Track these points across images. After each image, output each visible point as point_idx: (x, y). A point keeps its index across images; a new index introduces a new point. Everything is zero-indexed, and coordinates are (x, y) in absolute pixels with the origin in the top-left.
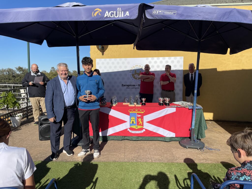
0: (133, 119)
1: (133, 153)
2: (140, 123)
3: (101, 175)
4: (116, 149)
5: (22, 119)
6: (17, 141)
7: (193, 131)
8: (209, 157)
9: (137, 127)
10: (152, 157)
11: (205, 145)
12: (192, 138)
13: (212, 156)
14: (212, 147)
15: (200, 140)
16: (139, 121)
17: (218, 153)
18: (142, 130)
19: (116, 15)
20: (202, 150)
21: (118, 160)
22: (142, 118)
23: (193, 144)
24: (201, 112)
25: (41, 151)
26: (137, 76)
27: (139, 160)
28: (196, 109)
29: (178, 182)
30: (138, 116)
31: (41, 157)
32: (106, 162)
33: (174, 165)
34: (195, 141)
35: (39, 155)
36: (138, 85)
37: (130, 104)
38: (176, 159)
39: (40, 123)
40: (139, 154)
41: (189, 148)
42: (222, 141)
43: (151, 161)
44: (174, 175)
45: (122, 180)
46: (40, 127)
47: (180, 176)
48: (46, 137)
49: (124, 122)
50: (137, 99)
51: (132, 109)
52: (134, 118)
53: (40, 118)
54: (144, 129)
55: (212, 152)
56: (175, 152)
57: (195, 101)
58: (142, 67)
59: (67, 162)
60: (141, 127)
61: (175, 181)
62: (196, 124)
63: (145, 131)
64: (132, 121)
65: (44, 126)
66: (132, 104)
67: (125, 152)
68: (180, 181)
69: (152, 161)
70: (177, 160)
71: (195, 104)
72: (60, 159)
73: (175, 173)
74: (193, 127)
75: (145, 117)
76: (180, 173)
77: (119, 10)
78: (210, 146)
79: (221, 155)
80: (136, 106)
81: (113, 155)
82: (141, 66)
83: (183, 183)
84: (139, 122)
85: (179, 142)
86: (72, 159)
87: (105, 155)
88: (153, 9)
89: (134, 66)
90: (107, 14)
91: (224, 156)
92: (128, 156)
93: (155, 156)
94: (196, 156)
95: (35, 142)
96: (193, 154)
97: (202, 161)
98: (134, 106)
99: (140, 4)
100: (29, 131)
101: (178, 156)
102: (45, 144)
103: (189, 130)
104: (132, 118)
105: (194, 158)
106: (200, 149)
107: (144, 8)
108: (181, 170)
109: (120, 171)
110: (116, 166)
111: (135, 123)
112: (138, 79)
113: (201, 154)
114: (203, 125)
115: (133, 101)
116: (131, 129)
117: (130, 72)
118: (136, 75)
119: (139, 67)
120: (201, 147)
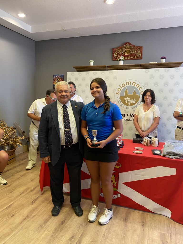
2: (114, 184)
18: (116, 194)
26: (129, 101)
36: (129, 115)
58: (138, 84)
63: (120, 197)
82: (135, 83)
89: (124, 84)
112: (129, 104)
117: (117, 93)
118: (128, 98)
119: (132, 85)
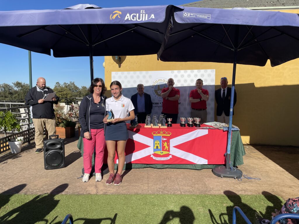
0: (157, 143)
1: (158, 184)
2: (166, 149)
3: (120, 210)
4: (137, 180)
5: (23, 144)
6: (18, 171)
7: (228, 156)
8: (248, 188)
9: (162, 153)
10: (181, 187)
11: (243, 173)
12: (227, 165)
13: (252, 186)
14: (252, 176)
15: (237, 167)
16: (165, 145)
17: (258, 183)
18: (168, 156)
19: (139, 18)
20: (239, 179)
21: (140, 192)
22: (168, 142)
23: (228, 172)
24: (238, 135)
25: (46, 182)
27: (166, 192)
28: (232, 131)
29: (213, 218)
30: (163, 140)
31: (48, 190)
32: (127, 195)
33: (208, 197)
34: (230, 168)
35: (44, 187)
36: (161, 103)
37: (154, 126)
38: (210, 190)
39: (46, 148)
40: (165, 185)
41: (224, 177)
42: (262, 169)
43: (179, 193)
44: (208, 209)
45: (147, 215)
46: (46, 153)
47: (216, 211)
48: (53, 165)
49: (148, 146)
50: (162, 120)
51: (156, 131)
52: (159, 141)
53: (46, 143)
54: (170, 155)
55: (252, 182)
56: (207, 182)
57: (231, 122)
58: (167, 81)
59: (79, 195)
60: (167, 153)
61: (210, 216)
62: (231, 148)
63: (172, 157)
64: (156, 145)
65: (50, 152)
66: (155, 126)
67: (148, 183)
68: (215, 216)
69: (181, 192)
70: (211, 192)
71: (231, 125)
72: (71, 191)
73: (209, 207)
74: (229, 153)
75: (171, 140)
76: (216, 207)
77: (143, 12)
78: (249, 174)
79: (262, 185)
80: (161, 127)
81: (135, 186)
82: (165, 80)
83: (219, 218)
84: (165, 147)
85: (212, 171)
86: (85, 192)
87: (125, 186)
88: (183, 12)
89: (157, 81)
90: (128, 17)
91: (266, 186)
92: (152, 187)
93: (185, 187)
94: (233, 187)
95: (40, 171)
96: (230, 184)
97: (241, 193)
98: (158, 127)
99: (167, 6)
100: (32, 159)
101: (212, 186)
102: (51, 173)
103: (224, 156)
104: (156, 141)
105: (231, 188)
106: (237, 178)
107: (172, 10)
108: (216, 202)
109: (143, 205)
110: (139, 200)
111: (159, 148)
112: (161, 95)
113: (239, 184)
114: (241, 150)
115: (158, 122)
116: (155, 155)
117: (152, 88)
120: (239, 175)
